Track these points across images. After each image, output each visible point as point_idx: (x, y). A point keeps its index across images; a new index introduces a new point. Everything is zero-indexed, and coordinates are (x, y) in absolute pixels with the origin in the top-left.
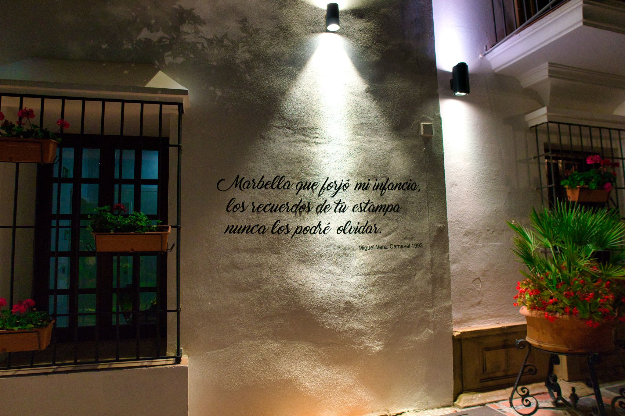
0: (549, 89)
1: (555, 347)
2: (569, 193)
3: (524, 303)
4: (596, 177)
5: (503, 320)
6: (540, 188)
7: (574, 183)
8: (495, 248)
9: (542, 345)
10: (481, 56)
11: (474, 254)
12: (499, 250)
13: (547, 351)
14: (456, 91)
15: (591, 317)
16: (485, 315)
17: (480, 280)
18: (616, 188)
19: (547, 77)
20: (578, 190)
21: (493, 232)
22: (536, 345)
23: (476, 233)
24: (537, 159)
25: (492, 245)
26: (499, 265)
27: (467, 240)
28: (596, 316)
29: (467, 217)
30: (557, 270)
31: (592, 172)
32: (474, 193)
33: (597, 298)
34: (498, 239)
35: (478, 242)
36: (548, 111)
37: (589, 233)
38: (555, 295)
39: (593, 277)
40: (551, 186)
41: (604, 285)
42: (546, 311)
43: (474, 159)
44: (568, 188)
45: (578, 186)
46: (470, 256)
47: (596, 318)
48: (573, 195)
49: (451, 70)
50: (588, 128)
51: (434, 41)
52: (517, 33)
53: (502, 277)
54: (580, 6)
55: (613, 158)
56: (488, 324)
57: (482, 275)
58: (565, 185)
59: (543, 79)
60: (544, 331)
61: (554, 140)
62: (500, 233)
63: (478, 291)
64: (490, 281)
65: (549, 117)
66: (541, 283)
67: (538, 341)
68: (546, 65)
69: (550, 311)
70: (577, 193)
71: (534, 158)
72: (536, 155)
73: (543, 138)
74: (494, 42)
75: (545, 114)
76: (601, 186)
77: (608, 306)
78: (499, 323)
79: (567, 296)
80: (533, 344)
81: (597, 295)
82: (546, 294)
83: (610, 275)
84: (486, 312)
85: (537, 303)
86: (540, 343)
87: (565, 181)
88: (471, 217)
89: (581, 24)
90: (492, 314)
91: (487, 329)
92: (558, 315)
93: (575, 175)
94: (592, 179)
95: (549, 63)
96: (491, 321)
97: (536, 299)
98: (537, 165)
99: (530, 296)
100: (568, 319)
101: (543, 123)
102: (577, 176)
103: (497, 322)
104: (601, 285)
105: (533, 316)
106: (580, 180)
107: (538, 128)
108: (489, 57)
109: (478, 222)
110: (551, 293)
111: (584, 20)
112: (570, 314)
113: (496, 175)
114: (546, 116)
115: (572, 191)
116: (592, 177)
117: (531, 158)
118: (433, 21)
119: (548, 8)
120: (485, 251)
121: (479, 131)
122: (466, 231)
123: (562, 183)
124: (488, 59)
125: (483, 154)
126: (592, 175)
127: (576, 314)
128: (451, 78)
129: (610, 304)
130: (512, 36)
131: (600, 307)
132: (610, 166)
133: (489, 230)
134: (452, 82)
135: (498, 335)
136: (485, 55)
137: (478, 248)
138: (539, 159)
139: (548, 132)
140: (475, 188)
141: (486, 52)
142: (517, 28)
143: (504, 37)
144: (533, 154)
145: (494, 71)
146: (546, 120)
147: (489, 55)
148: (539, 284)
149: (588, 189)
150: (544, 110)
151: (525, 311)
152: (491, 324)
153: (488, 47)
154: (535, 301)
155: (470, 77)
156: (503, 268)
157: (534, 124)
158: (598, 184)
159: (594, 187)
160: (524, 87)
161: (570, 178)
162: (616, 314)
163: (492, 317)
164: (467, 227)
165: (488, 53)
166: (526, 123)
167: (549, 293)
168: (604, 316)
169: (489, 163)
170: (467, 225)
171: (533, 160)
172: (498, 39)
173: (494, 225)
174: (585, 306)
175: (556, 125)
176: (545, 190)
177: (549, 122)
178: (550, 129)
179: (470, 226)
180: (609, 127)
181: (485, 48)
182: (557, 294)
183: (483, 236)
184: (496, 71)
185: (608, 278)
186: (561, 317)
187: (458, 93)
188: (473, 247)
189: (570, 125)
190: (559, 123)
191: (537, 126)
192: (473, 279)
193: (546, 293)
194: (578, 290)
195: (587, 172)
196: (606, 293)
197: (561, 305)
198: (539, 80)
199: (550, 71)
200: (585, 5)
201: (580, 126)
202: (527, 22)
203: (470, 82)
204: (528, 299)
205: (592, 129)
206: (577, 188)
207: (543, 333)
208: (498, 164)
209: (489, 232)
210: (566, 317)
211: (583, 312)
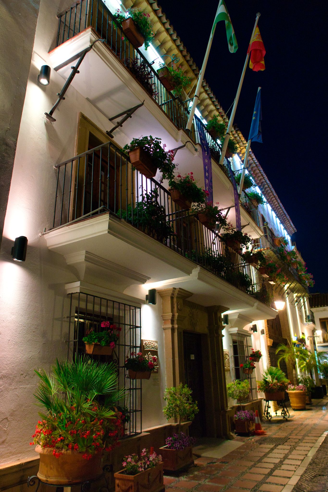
0: (84, 269)
1: (58, 480)
2: (87, 347)
3: (38, 443)
4: (106, 337)
5: (24, 456)
6: (68, 341)
7: (91, 341)
8: (26, 390)
9: (48, 480)
10: (40, 234)
11: (6, 395)
12: (29, 392)
13: (52, 484)
14: (14, 257)
15: (87, 451)
16: (7, 453)
17: (8, 420)
18: (119, 345)
19: (84, 260)
20: (93, 346)
21: (26, 376)
22: (44, 480)
23: (10, 376)
24: (69, 318)
25: (24, 387)
26: (27, 405)
27: (2, 383)
28: (90, 449)
29: (5, 363)
30: (68, 412)
31: (103, 333)
32: (14, 342)
33: (92, 434)
34: (30, 382)
35: (11, 385)
36: (81, 285)
37: (93, 382)
38: (63, 434)
39: (91, 417)
40: (75, 340)
41: (99, 423)
42: (55, 448)
43: (20, 314)
44: (87, 344)
45: (93, 343)
46: (2, 397)
47: (90, 451)
48: (89, 349)
49: (14, 239)
50: (106, 301)
51: (5, 214)
52: (67, 226)
53: (28, 416)
54: (107, 220)
55: (119, 324)
56: (9, 462)
57: (10, 415)
58: (85, 341)
59: (80, 261)
60: (52, 466)
61: (83, 305)
62: (32, 377)
63: (5, 430)
64: (17, 421)
65: (81, 288)
66: (54, 423)
67: (46, 477)
68: (84, 252)
69: (58, 448)
70: (92, 347)
71: (67, 317)
72: (69, 316)
73: (75, 303)
74: (52, 227)
75: (79, 286)
76: (108, 343)
77: (99, 440)
78: (19, 460)
79: (72, 434)
80: (42, 480)
81: (92, 432)
82: (56, 434)
83: (103, 415)
84: (9, 450)
85: (49, 441)
86: (47, 478)
87: (86, 338)
88: (9, 362)
89: (107, 232)
90: (14, 451)
91: (6, 468)
92: (63, 451)
93: (92, 334)
94: (103, 339)
95: (86, 251)
96: (12, 459)
97: (48, 437)
98: (68, 323)
99: (45, 435)
100: (71, 453)
101: (77, 293)
102: (94, 335)
103: (18, 458)
104: (97, 423)
105: (45, 453)
106: (95, 338)
107: (72, 295)
108: (46, 237)
109: (14, 367)
110: (60, 432)
111: (109, 230)
112: (72, 449)
113: (36, 328)
114: (79, 288)
115: (89, 346)
116: (103, 337)
117: (65, 318)
118: (8, 199)
119: (90, 215)
120: (17, 393)
121: (28, 291)
122: (2, 375)
123: (84, 339)
124: (46, 238)
125: (28, 310)
126: (103, 335)
127: (76, 449)
128: (13, 245)
129: (101, 439)
130: (64, 227)
131: (94, 441)
132: (116, 330)
133: (22, 374)
134: (13, 249)
135: (16, 472)
136: (44, 234)
137: (11, 390)
138: (70, 319)
139: (79, 299)
140: (16, 338)
141: (44, 233)
142: (68, 222)
143: (59, 226)
144: (67, 314)
145: (48, 247)
146: (79, 291)
147: (46, 235)
148: (52, 424)
149: (100, 345)
150: (78, 284)
151: (39, 449)
152: (11, 461)
153: (47, 230)
154: (48, 440)
155: (28, 249)
156: (30, 408)
157: (71, 293)
158: (107, 342)
159: (103, 345)
160: (68, 264)
161: (89, 336)
162: (104, 446)
163: (13, 454)
164: (4, 371)
165: (46, 234)
166: (66, 290)
167: (59, 432)
168: (96, 449)
169: (31, 318)
170: (4, 370)
171: (66, 319)
172: (55, 225)
173: (28, 370)
174: (84, 441)
175: (86, 295)
176: (72, 343)
177: (81, 292)
178: (80, 297)
179: (7, 370)
180: (119, 302)
181: (44, 230)
182: (64, 433)
183: (16, 380)
184: (50, 248)
185: (102, 417)
186: (65, 452)
187: (15, 259)
188: (6, 389)
189: (94, 296)
190: (87, 294)
191: (72, 294)
192: (1, 420)
193: (56, 432)
194: (79, 428)
195: (101, 333)
196: (98, 430)
197: (66, 442)
198: (78, 261)
199: (86, 257)
200: (110, 221)
201: (101, 298)
202: (75, 220)
203: (27, 252)
204: (43, 438)
205: (108, 301)
206: (92, 344)
207: (51, 468)
208: (39, 319)
209: (22, 376)
210: (69, 452)
211: (82, 447)
